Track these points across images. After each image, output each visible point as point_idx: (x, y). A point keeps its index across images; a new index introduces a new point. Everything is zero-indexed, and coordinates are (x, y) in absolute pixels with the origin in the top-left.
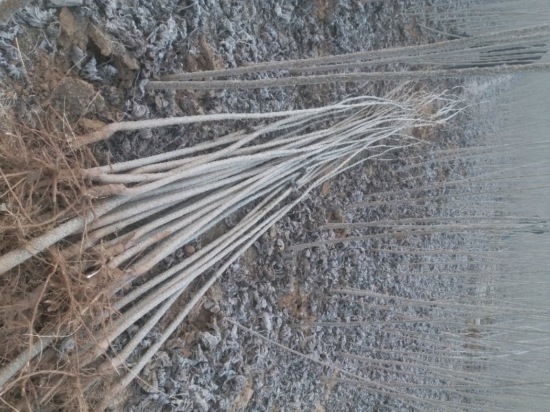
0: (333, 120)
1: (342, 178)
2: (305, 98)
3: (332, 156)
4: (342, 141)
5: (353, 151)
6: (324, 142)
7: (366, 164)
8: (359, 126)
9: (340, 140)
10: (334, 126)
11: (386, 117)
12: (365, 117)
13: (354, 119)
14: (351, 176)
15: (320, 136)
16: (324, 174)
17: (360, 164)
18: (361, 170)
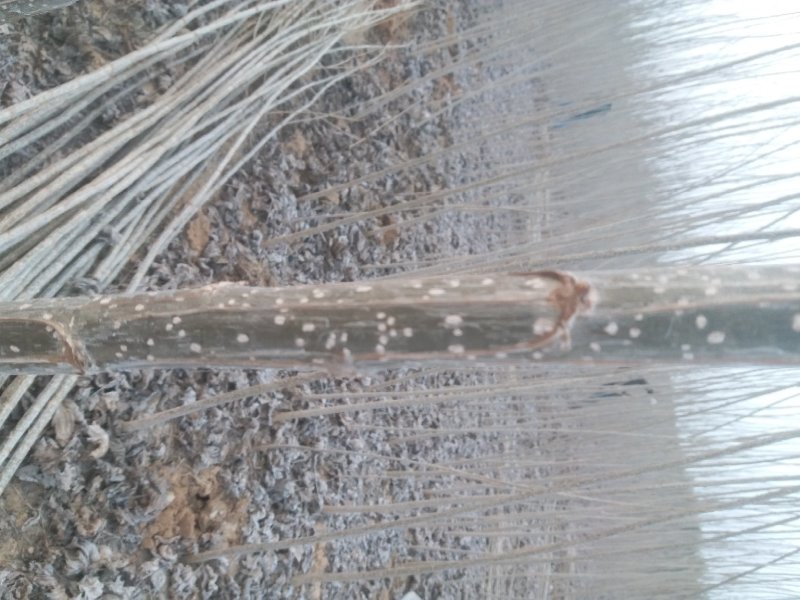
0: (168, 73)
1: (236, 190)
2: (63, 48)
3: (185, 162)
4: (199, 121)
5: (239, 127)
6: (147, 146)
7: (285, 134)
8: (238, 66)
9: (195, 118)
10: (174, 89)
11: (298, 24)
12: (250, 39)
13: (224, 52)
14: (256, 176)
15: (131, 135)
16: (182, 206)
17: (271, 140)
18: (278, 152)
